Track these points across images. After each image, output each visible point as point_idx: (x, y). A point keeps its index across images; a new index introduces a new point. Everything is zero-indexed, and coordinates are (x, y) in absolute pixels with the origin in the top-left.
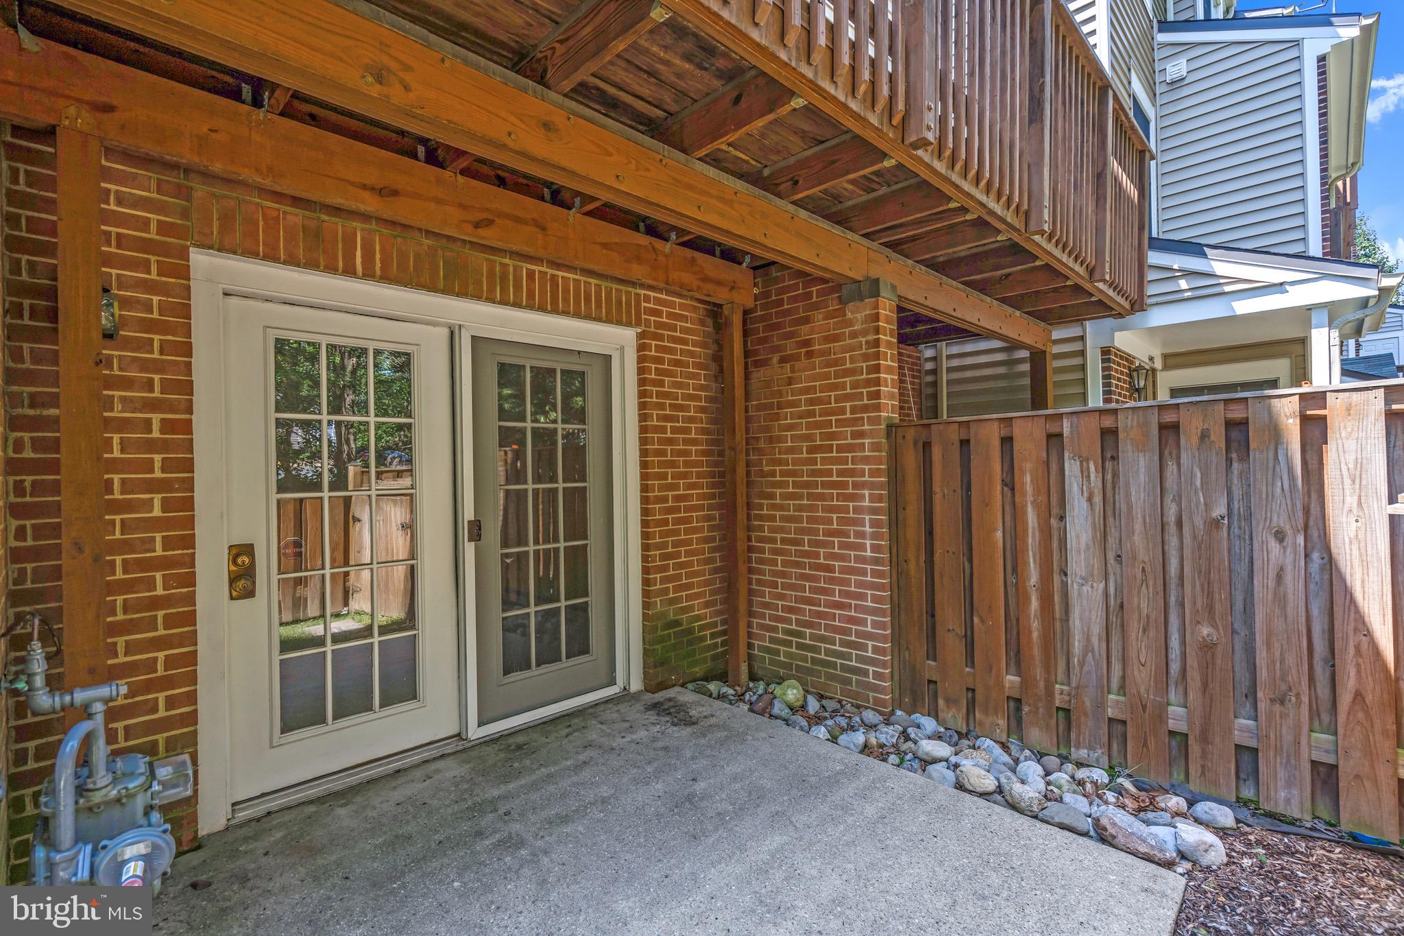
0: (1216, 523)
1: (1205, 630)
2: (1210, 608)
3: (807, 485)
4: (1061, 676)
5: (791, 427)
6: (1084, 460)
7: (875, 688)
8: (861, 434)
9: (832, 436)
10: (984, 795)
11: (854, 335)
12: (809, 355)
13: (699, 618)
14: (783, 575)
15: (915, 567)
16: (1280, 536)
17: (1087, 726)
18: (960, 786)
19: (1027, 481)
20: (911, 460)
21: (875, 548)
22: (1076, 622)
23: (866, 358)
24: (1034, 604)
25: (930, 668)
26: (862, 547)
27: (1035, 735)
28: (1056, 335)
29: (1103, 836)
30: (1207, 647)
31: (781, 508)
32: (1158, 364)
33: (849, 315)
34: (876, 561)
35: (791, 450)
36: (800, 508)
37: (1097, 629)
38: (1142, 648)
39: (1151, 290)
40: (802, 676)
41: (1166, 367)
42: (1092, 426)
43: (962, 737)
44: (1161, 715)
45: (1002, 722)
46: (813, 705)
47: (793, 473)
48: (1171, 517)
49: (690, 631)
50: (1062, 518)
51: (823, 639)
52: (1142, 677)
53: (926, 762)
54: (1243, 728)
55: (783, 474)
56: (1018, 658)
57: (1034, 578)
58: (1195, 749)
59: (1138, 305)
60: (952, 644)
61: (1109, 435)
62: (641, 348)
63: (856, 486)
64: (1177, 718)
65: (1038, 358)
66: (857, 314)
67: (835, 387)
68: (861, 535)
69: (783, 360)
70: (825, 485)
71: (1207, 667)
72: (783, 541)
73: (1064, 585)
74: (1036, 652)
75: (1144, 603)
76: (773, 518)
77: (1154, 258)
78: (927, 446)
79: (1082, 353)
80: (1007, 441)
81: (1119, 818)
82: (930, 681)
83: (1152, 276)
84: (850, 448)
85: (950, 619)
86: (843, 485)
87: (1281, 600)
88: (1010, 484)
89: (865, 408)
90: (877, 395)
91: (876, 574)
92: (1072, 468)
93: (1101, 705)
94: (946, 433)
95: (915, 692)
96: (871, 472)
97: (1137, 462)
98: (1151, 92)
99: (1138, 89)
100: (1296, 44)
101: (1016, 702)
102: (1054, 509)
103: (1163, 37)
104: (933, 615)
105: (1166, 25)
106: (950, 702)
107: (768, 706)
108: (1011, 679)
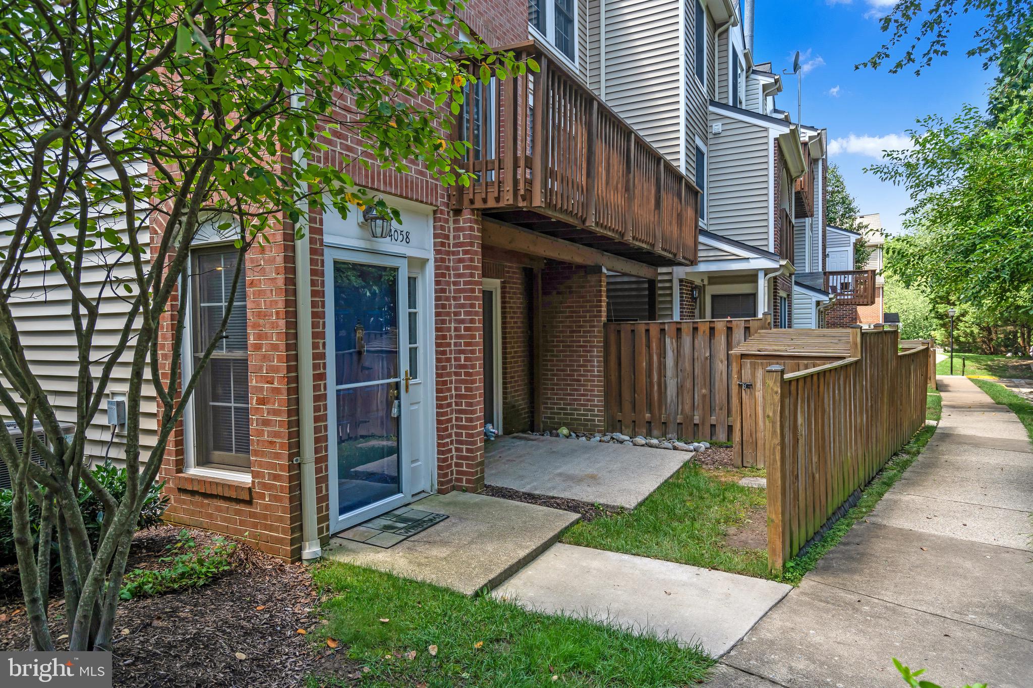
0: (706, 358)
1: (704, 391)
2: (705, 384)
3: (569, 346)
4: (663, 411)
5: (562, 322)
6: (672, 339)
7: (598, 426)
8: (594, 326)
9: (581, 326)
10: (643, 445)
11: (591, 287)
12: (571, 292)
13: (520, 405)
14: (557, 385)
15: (614, 378)
16: (722, 362)
17: (672, 427)
18: (635, 445)
19: (654, 345)
20: (613, 337)
21: (598, 371)
22: (669, 393)
23: (596, 296)
24: (656, 388)
25: (619, 416)
26: (593, 371)
27: (655, 432)
29: (675, 448)
30: (704, 396)
31: (557, 356)
32: (706, 282)
33: (589, 278)
34: (599, 376)
35: (562, 332)
36: (565, 356)
37: (675, 394)
38: (688, 400)
39: (700, 254)
40: (565, 425)
41: (710, 283)
42: (674, 327)
43: (633, 436)
44: (692, 419)
45: (645, 431)
46: (573, 435)
47: (562, 342)
48: (696, 357)
49: (518, 410)
50: (665, 358)
51: (576, 410)
52: (687, 408)
53: (621, 442)
54: (713, 420)
55: (557, 341)
56: (650, 408)
57: (656, 379)
58: (700, 427)
59: (693, 262)
60: (627, 406)
61: (679, 330)
62: (503, 288)
63: (591, 347)
64: (697, 420)
65: (652, 283)
66: (593, 279)
67: (582, 307)
68: (593, 366)
69: (558, 293)
70: (577, 346)
71: (704, 402)
72: (557, 370)
73: (665, 381)
74: (656, 404)
75: (688, 384)
76: (552, 361)
77: (702, 239)
78: (619, 332)
79: (671, 281)
80: (647, 331)
81: (677, 444)
82: (620, 421)
83: (700, 247)
84: (589, 332)
85: (626, 395)
86: (586, 346)
87: (721, 380)
88: (649, 346)
89: (596, 316)
90: (600, 311)
91: (598, 381)
92: (668, 341)
93: (675, 419)
94: (626, 327)
95: (613, 425)
96: (597, 341)
97: (687, 339)
98: (705, 140)
99: (699, 142)
100: (766, 130)
101: (649, 423)
102: (662, 355)
103: (712, 109)
104: (620, 395)
105: (713, 103)
106: (626, 427)
107: (557, 435)
108: (648, 415)
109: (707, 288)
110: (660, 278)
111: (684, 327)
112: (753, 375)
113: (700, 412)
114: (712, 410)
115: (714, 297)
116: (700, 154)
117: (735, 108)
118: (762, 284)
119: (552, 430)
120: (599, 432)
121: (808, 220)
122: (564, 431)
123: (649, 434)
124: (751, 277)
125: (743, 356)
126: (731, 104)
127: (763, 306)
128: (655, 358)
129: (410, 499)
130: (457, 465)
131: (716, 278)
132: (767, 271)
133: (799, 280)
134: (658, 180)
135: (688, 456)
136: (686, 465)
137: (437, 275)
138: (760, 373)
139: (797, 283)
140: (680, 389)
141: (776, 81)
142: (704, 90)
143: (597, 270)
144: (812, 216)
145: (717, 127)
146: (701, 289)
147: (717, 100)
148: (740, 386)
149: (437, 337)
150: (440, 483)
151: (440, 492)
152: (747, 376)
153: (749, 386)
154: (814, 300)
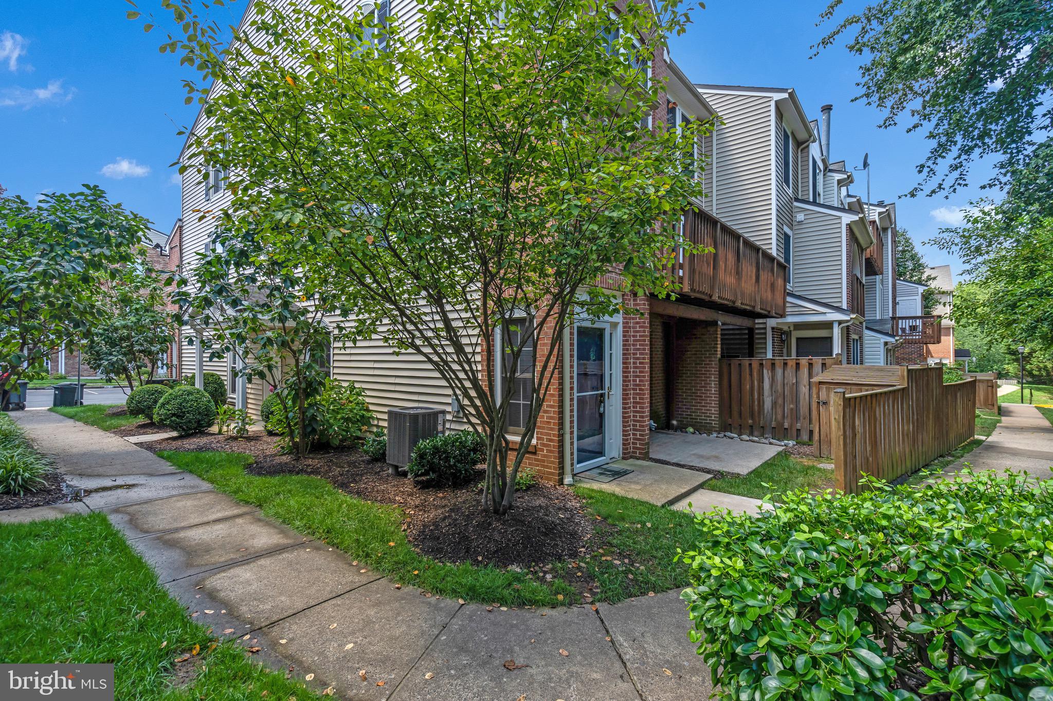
0: (794, 384)
1: (791, 406)
2: (792, 401)
3: (694, 374)
4: (762, 419)
5: (689, 357)
6: (768, 370)
7: (715, 427)
8: (712, 361)
9: (703, 361)
10: (747, 441)
11: (710, 334)
12: (696, 338)
14: (685, 399)
15: (726, 394)
16: (805, 386)
17: (768, 430)
18: (742, 440)
19: (755, 374)
20: (725, 368)
21: (715, 391)
22: (766, 406)
23: (713, 341)
24: (756, 402)
25: (730, 421)
26: (711, 390)
27: (756, 433)
28: (757, 321)
29: (771, 443)
30: (792, 409)
31: (685, 380)
32: (792, 328)
33: (708, 329)
34: (715, 394)
35: (689, 364)
36: (691, 380)
37: (770, 408)
38: (779, 411)
39: (788, 310)
40: (692, 426)
41: (795, 329)
42: (769, 363)
43: (740, 434)
44: (783, 425)
45: (748, 431)
46: (697, 432)
47: (689, 370)
48: (786, 383)
49: (659, 415)
50: (763, 383)
51: (699, 416)
52: (779, 417)
53: (732, 438)
54: (799, 426)
55: (686, 370)
56: (752, 416)
57: (756, 397)
58: (789, 430)
59: (782, 316)
60: (735, 414)
61: (773, 364)
63: (709, 374)
64: (786, 425)
65: (751, 330)
66: (712, 329)
67: (704, 348)
68: (711, 387)
69: (687, 338)
70: (700, 374)
71: (791, 413)
72: (686, 389)
73: (763, 398)
74: (757, 414)
75: (780, 401)
76: (682, 383)
77: (789, 299)
78: (730, 364)
79: (765, 328)
80: (750, 365)
81: (772, 441)
82: (730, 424)
83: (788, 305)
84: (708, 364)
85: (735, 408)
86: (706, 374)
87: (805, 398)
88: (751, 375)
89: (713, 354)
90: (716, 351)
91: (715, 397)
92: (765, 371)
93: (770, 424)
94: (735, 362)
95: (725, 427)
96: (714, 370)
97: (779, 371)
98: (791, 227)
99: (786, 229)
100: (840, 218)
101: (751, 426)
102: (761, 380)
103: (796, 204)
104: (730, 407)
105: (797, 200)
106: (735, 428)
107: (686, 432)
108: (750, 421)
109: (793, 333)
110: (757, 326)
111: (777, 363)
112: (828, 396)
113: (789, 420)
114: (797, 419)
115: (798, 339)
116: (787, 237)
117: (814, 203)
118: (837, 332)
119: (682, 428)
120: (716, 431)
121: (878, 278)
122: (691, 430)
123: (751, 434)
124: (829, 325)
125: (820, 383)
126: (811, 200)
127: (837, 349)
128: (756, 383)
129: (608, 461)
130: (633, 443)
131: (798, 326)
132: (840, 322)
133: (869, 326)
134: (758, 263)
135: (781, 449)
136: (779, 454)
137: (624, 332)
138: (832, 395)
139: (867, 328)
140: (774, 404)
141: (849, 177)
142: (790, 192)
143: (715, 323)
144: (882, 274)
145: (800, 217)
146: (788, 334)
147: (800, 197)
148: (818, 403)
149: (624, 368)
150: (624, 454)
151: (624, 458)
152: (823, 396)
153: (824, 403)
154: (882, 341)
